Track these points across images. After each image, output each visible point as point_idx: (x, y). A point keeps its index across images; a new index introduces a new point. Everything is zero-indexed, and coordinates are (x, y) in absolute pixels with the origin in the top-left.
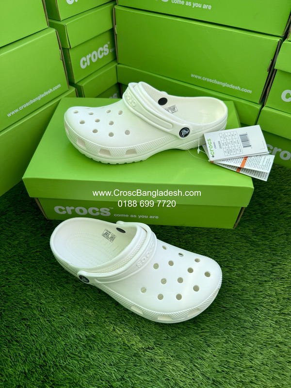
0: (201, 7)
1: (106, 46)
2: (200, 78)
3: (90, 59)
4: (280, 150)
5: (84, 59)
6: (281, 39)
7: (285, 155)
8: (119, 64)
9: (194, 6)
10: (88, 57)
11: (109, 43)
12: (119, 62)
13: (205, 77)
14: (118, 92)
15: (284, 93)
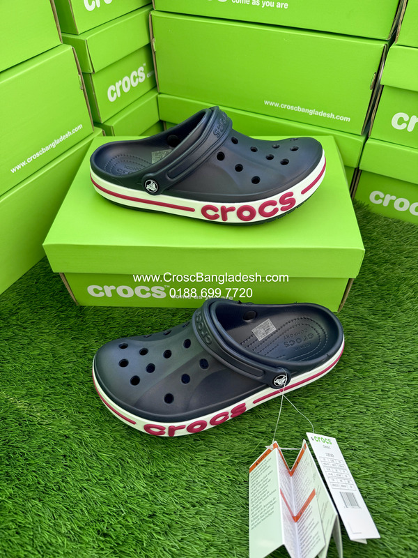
0: (273, 6)
1: (142, 69)
2: (277, 105)
3: (121, 87)
4: (394, 198)
5: (112, 88)
6: (387, 43)
7: (402, 205)
8: (160, 93)
10: (118, 85)
11: (145, 64)
13: (285, 104)
15: (395, 118)
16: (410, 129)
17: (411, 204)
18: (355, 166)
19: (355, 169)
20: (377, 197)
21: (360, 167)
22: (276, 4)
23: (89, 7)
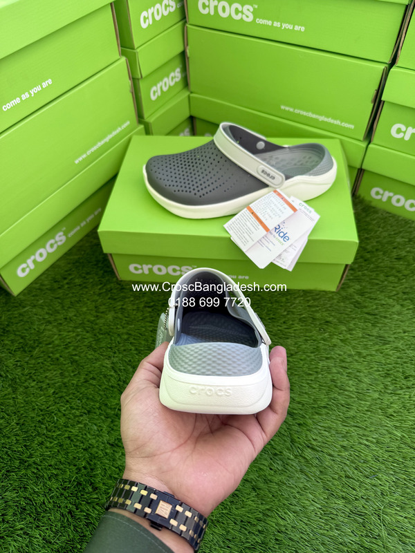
0: (292, 28)
1: (178, 70)
2: (291, 110)
3: (161, 88)
4: (391, 194)
5: (154, 88)
6: (387, 66)
7: (398, 201)
8: (191, 93)
9: (284, 27)
10: (159, 86)
11: (181, 66)
12: (192, 90)
13: (301, 109)
14: (190, 126)
15: (394, 129)
16: (407, 138)
17: (406, 200)
18: (358, 166)
19: (359, 169)
20: (377, 193)
21: (363, 167)
22: (294, 27)
23: (144, 26)
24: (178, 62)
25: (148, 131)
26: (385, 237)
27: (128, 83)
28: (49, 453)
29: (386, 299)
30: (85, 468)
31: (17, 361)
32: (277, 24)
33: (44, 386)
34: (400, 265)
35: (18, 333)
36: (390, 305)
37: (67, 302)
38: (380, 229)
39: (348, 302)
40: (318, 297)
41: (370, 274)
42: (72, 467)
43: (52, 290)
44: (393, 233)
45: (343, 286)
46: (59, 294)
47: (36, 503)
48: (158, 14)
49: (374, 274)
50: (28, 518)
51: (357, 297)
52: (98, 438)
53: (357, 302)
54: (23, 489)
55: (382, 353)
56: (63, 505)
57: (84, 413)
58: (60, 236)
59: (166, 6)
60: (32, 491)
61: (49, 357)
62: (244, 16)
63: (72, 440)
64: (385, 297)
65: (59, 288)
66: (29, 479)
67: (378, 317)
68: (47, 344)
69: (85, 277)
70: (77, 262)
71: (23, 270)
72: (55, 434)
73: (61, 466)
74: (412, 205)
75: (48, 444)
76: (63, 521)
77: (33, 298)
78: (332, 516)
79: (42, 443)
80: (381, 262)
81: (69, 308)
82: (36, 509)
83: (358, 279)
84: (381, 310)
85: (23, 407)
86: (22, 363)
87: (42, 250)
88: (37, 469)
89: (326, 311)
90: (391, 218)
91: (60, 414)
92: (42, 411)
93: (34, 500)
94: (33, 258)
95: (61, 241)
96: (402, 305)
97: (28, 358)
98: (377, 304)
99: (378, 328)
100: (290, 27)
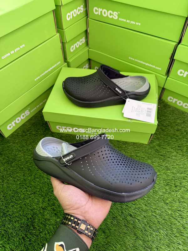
1: (84, 38)
2: (134, 59)
3: (76, 46)
4: (177, 100)
5: (72, 47)
7: (180, 103)
8: (90, 48)
9: (131, 22)
10: (74, 45)
11: (85, 36)
12: (90, 47)
13: (137, 59)
14: (88, 63)
15: (179, 71)
16: (185, 76)
17: (183, 103)
18: (162, 87)
20: (171, 99)
21: (164, 87)
22: (136, 23)
23: (68, 19)
24: (84, 35)
25: (69, 66)
26: (172, 120)
27: (60, 45)
28: (16, 211)
29: (170, 149)
30: (31, 218)
31: (5, 168)
32: (128, 21)
33: (16, 180)
34: (178, 133)
35: (6, 155)
36: (172, 152)
37: (28, 142)
38: (171, 116)
39: (153, 149)
40: (139, 146)
41: (164, 136)
42: (25, 217)
43: (22, 136)
44: (176, 118)
45: (151, 142)
46: (25, 138)
47: (9, 233)
48: (75, 14)
49: (166, 137)
50: (5, 239)
51: (157, 147)
52: (37, 205)
53: (157, 149)
54: (3, 226)
55: (166, 174)
56: (20, 234)
57: (32, 193)
58: (27, 112)
59: (79, 10)
60: (7, 227)
61: (19, 167)
62: (114, 17)
63: (26, 205)
64: (170, 148)
65: (25, 135)
66: (6, 222)
67: (166, 157)
68: (18, 161)
69: (37, 131)
70: (34, 124)
71: (10, 127)
72: (19, 202)
73: (21, 217)
74: (186, 106)
75: (16, 207)
76: (20, 242)
77: (14, 139)
78: (137, 248)
79: (13, 206)
80: (169, 132)
81: (29, 145)
82: (8, 236)
83: (158, 139)
84: (167, 154)
85: (6, 189)
86: (7, 169)
87: (19, 118)
88: (10, 217)
89: (142, 153)
90: (176, 111)
91: (22, 193)
92: (14, 191)
93: (8, 231)
94: (14, 121)
95: (27, 114)
96: (177, 152)
97: (10, 167)
98: (166, 151)
99: (165, 163)
100: (134, 23)
